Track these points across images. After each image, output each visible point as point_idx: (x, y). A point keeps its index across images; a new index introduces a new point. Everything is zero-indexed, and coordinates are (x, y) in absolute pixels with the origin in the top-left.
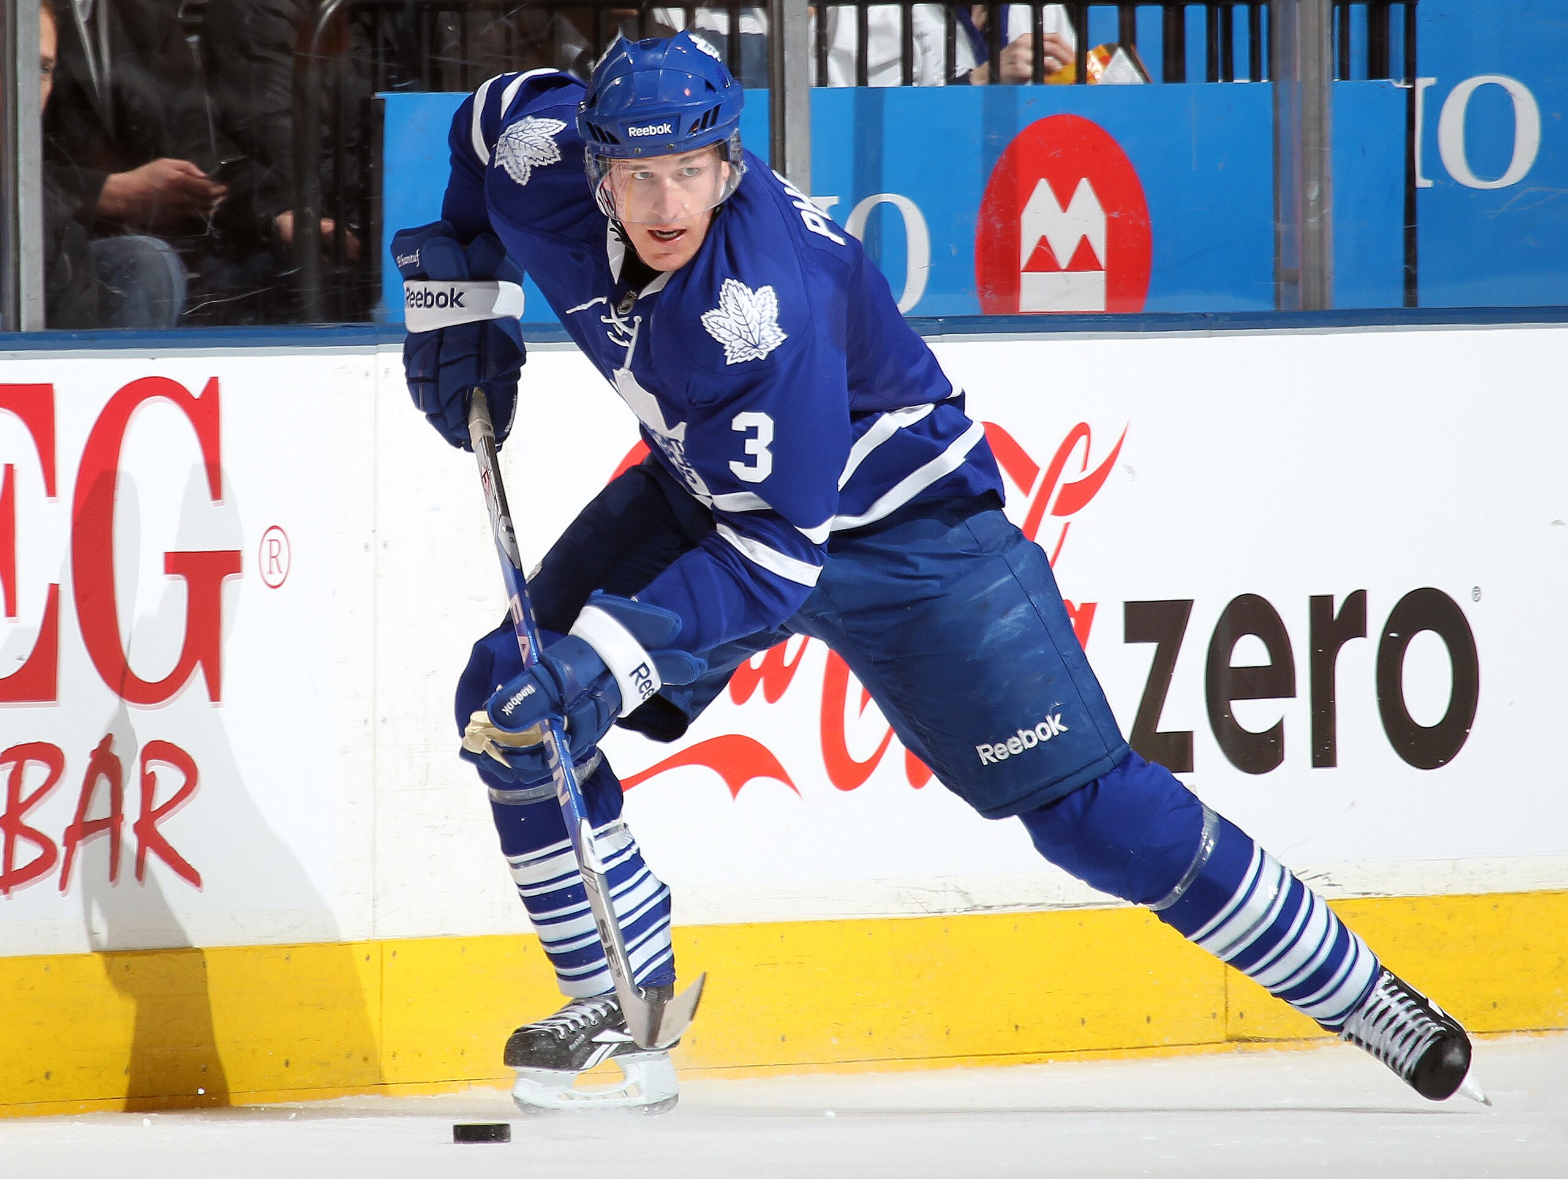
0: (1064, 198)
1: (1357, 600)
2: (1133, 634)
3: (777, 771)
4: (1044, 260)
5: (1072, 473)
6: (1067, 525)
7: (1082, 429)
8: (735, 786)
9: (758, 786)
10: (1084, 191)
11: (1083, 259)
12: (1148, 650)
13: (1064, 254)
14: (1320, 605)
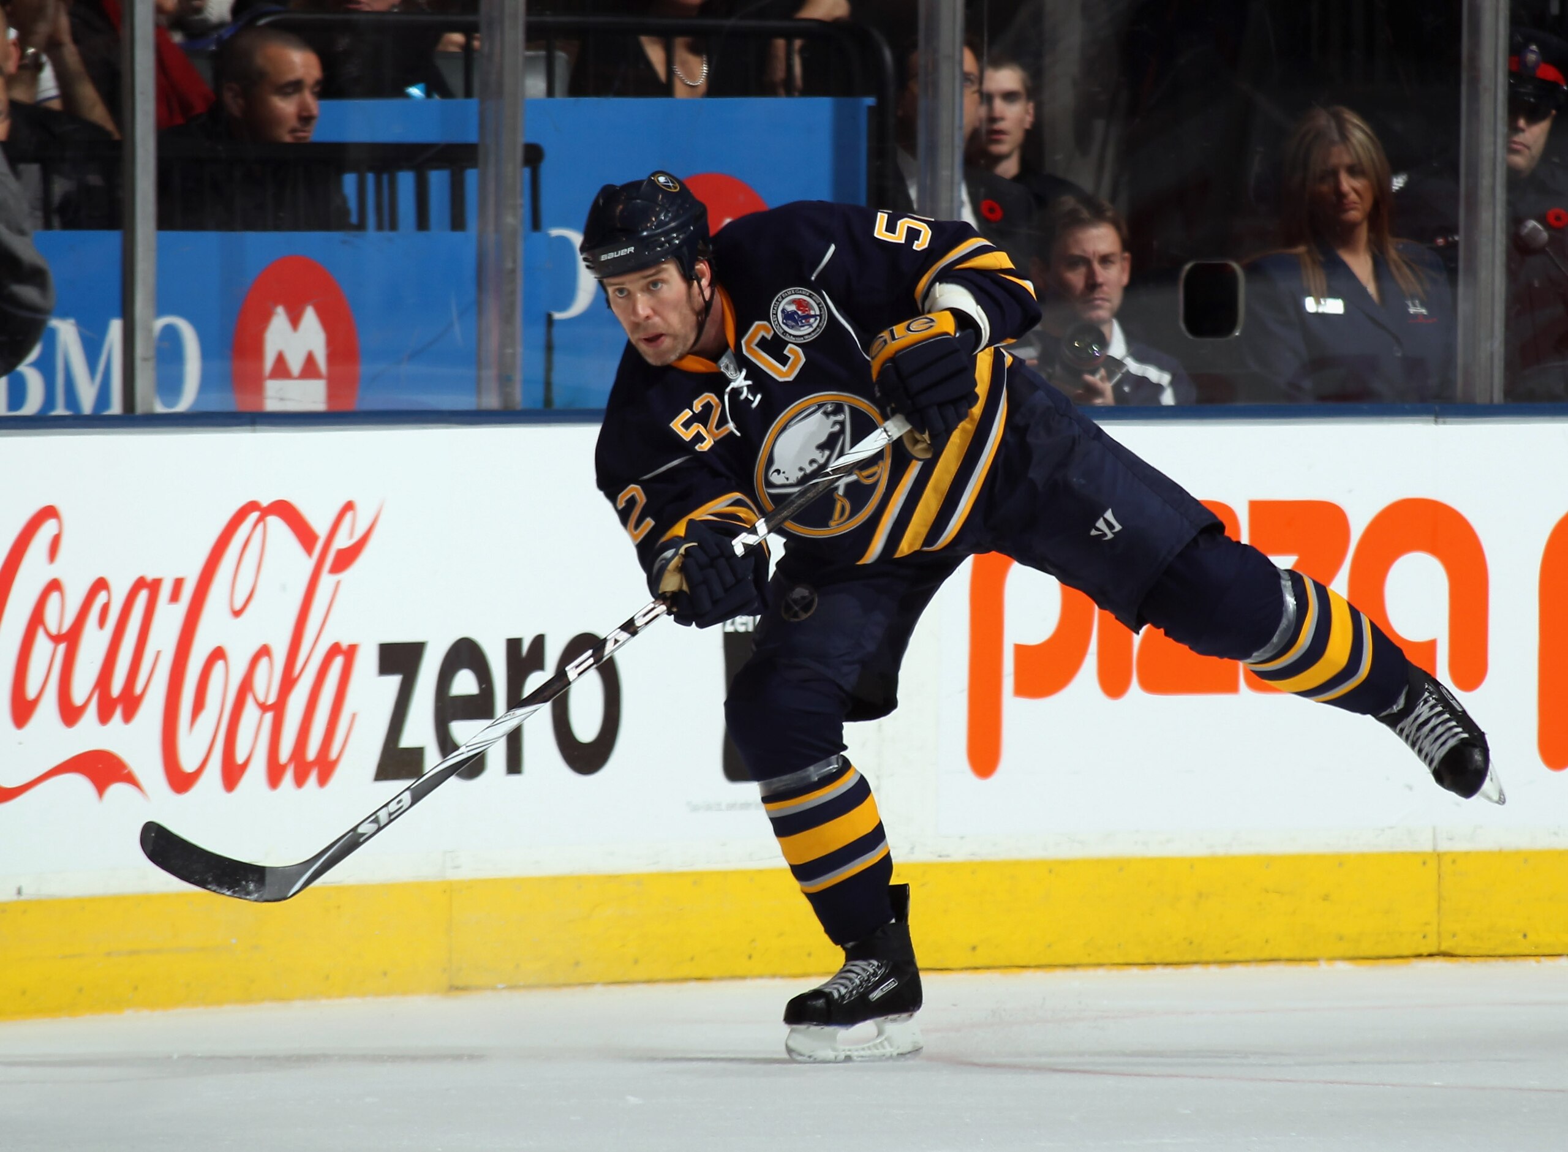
0: (295, 320)
1: (539, 642)
2: (385, 668)
3: (130, 779)
4: (281, 370)
5: (342, 541)
6: (338, 583)
7: (349, 506)
8: (101, 788)
9: (117, 790)
10: (310, 317)
11: (309, 370)
12: (394, 682)
13: (295, 364)
14: (513, 645)
